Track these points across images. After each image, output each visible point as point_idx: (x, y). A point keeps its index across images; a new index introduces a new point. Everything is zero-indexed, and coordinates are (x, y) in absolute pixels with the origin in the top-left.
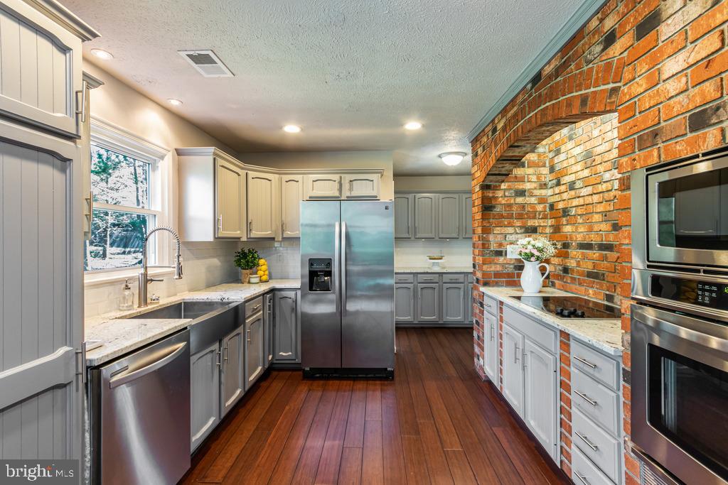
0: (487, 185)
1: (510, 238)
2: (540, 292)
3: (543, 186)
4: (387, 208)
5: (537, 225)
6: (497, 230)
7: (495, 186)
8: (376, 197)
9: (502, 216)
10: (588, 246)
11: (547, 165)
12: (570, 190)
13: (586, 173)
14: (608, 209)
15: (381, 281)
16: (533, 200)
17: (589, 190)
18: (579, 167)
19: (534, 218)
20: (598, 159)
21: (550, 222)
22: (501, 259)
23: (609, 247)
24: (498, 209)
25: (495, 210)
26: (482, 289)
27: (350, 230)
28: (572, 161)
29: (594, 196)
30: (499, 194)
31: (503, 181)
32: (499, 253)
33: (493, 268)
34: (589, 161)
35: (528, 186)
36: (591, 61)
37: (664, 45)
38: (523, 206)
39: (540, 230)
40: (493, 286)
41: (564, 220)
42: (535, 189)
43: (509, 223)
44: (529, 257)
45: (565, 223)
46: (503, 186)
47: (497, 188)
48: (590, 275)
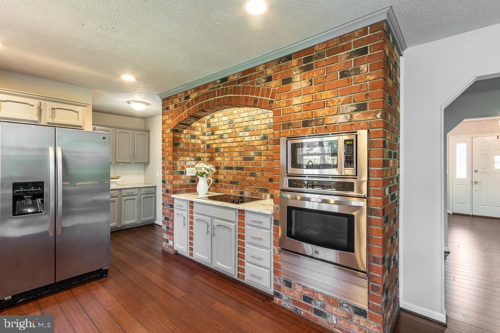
0: (176, 130)
1: (189, 163)
2: (207, 194)
3: (204, 134)
4: (104, 138)
5: (201, 156)
6: (181, 158)
7: (181, 131)
8: (81, 127)
9: (184, 150)
10: (231, 168)
11: (206, 123)
12: (220, 138)
13: (230, 131)
14: (241, 150)
15: (98, 197)
16: (199, 142)
17: (232, 140)
18: (225, 127)
19: (200, 152)
20: (236, 125)
21: (207, 155)
22: (183, 176)
23: (241, 169)
24: (182, 146)
25: (180, 146)
26: (173, 196)
27: (66, 155)
28: (222, 123)
29: (234, 143)
30: (183, 136)
31: (185, 129)
32: (182, 173)
33: (178, 183)
34: (231, 125)
35: (197, 133)
36: (259, 84)
37: (293, 92)
38: (194, 145)
39: (202, 159)
40: (179, 193)
41: (216, 154)
42: (200, 135)
43: (187, 154)
44: (202, 175)
45: (217, 155)
46: (185, 132)
47: (181, 132)
48: (231, 182)
